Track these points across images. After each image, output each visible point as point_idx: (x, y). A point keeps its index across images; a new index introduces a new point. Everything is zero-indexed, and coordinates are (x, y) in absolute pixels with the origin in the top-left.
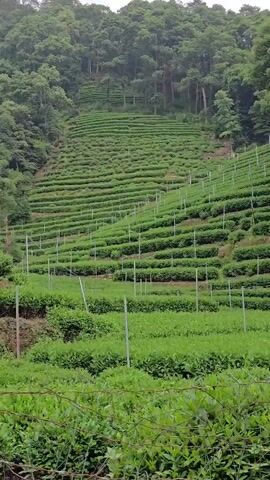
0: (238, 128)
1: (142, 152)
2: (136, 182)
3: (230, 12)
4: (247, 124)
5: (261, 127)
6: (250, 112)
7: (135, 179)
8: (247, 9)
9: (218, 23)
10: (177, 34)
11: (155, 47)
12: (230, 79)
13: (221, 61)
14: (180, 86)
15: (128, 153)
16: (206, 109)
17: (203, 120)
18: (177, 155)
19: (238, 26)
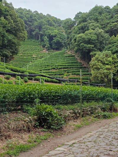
0: (49, 46)
1: (25, 49)
2: (26, 57)
3: (44, 15)
4: (51, 45)
5: (54, 46)
6: (52, 42)
7: (25, 56)
8: (48, 15)
9: (42, 18)
10: (33, 20)
11: (28, 22)
12: (47, 34)
13: (44, 29)
14: (34, 33)
15: (22, 49)
16: (40, 40)
17: (39, 42)
18: (34, 50)
19: (48, 20)
